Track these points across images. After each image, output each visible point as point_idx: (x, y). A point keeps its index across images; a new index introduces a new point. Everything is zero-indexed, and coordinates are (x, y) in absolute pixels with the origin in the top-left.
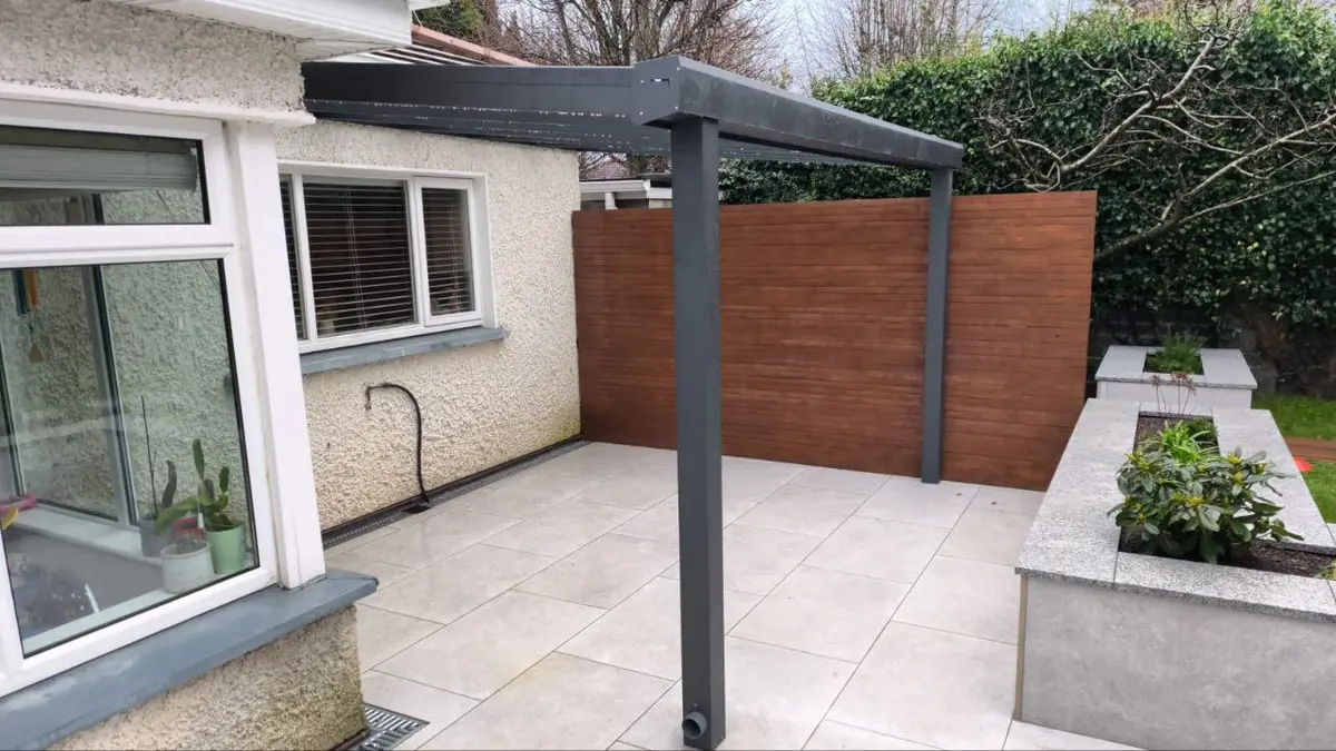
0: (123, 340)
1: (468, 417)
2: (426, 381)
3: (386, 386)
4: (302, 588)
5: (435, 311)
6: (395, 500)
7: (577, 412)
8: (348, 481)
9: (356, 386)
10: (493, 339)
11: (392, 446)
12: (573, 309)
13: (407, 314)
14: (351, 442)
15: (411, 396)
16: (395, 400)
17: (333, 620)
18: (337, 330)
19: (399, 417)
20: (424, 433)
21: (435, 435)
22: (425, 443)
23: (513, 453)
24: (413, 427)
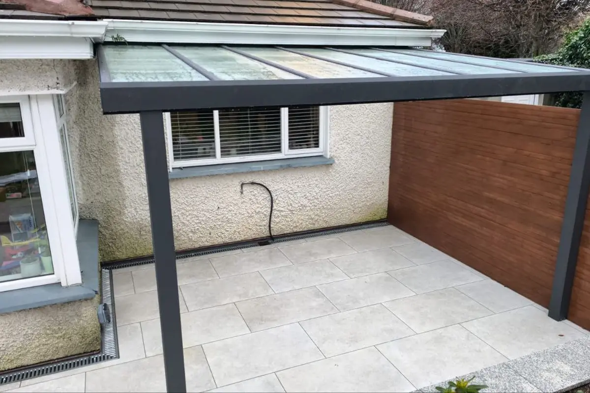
0: (120, 156)
1: (305, 202)
2: (279, 183)
3: (253, 183)
4: (67, 287)
5: (291, 147)
6: (254, 237)
7: (386, 206)
8: (229, 225)
9: (236, 183)
10: (324, 163)
11: (255, 211)
12: (389, 149)
13: (277, 148)
14: (231, 207)
15: (268, 189)
16: (257, 190)
17: (77, 304)
18: (238, 154)
19: (260, 198)
20: (275, 207)
21: (282, 209)
22: (274, 212)
23: (334, 223)
24: (269, 205)
